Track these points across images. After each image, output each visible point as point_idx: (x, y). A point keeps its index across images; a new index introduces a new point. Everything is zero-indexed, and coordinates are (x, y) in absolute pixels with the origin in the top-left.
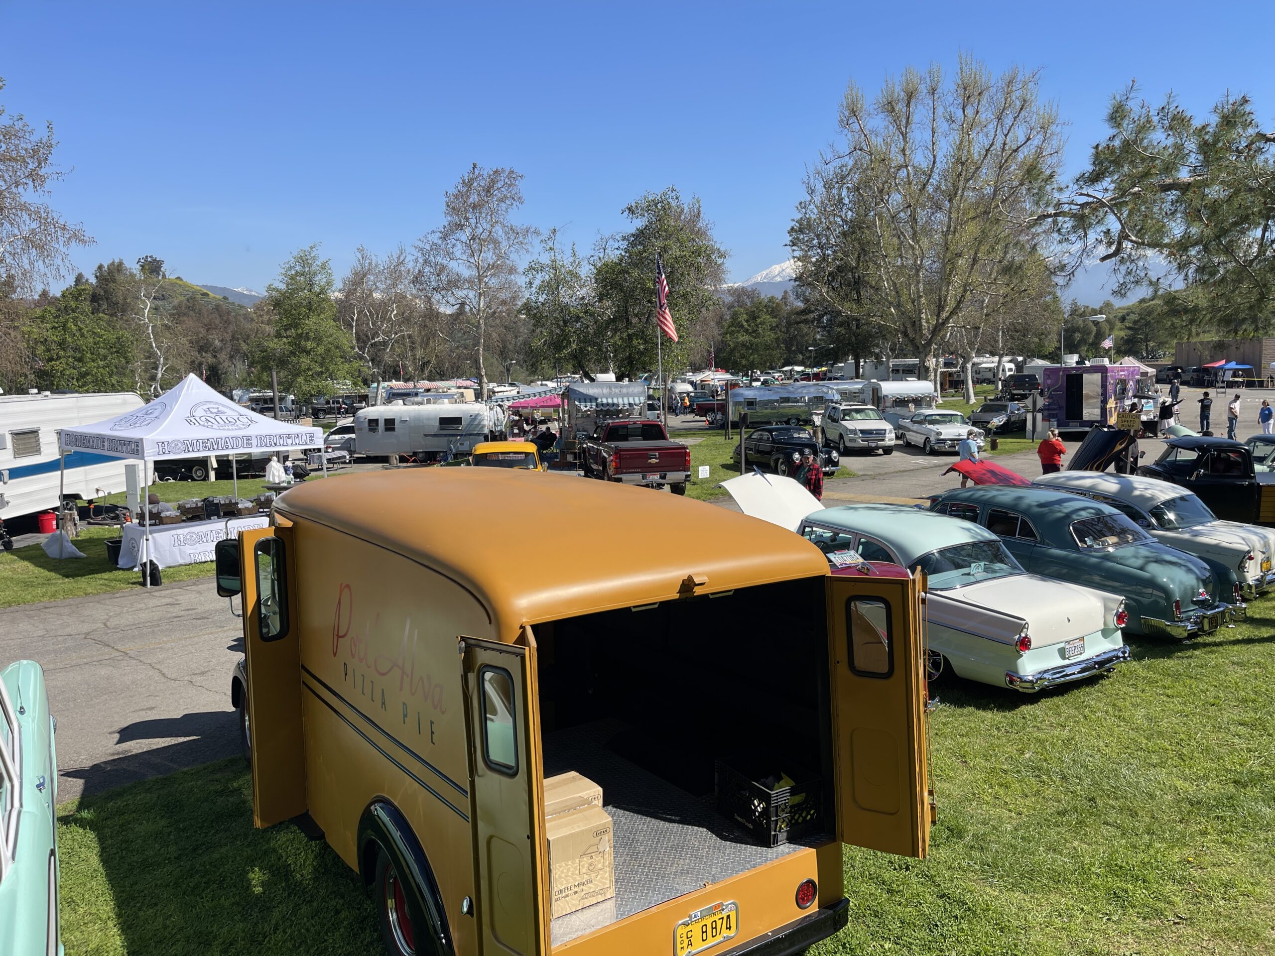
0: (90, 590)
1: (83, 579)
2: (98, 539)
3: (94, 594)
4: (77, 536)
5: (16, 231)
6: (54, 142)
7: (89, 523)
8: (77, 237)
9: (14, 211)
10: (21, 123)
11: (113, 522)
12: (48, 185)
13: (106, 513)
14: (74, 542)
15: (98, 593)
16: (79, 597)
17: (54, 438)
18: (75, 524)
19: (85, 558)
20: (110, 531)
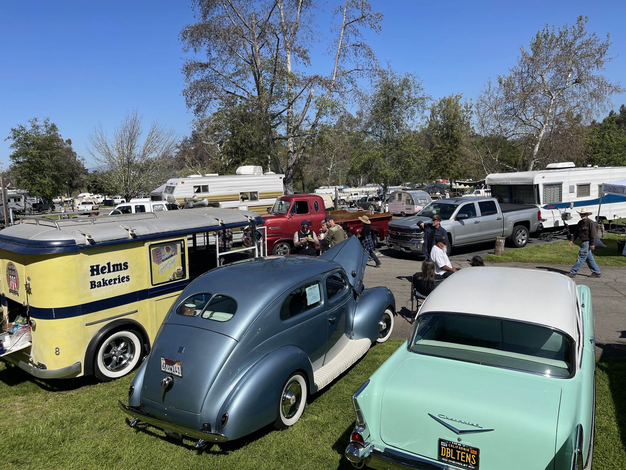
0: (608, 263)
1: (604, 257)
2: (613, 240)
3: (610, 266)
4: (602, 237)
5: (587, 91)
6: (609, 43)
7: (608, 232)
8: (616, 90)
9: (587, 81)
10: (594, 37)
11: (621, 232)
12: (604, 66)
13: (617, 228)
14: (601, 240)
15: (612, 265)
16: (602, 265)
17: (597, 188)
18: (602, 231)
19: (605, 248)
20: (619, 237)
